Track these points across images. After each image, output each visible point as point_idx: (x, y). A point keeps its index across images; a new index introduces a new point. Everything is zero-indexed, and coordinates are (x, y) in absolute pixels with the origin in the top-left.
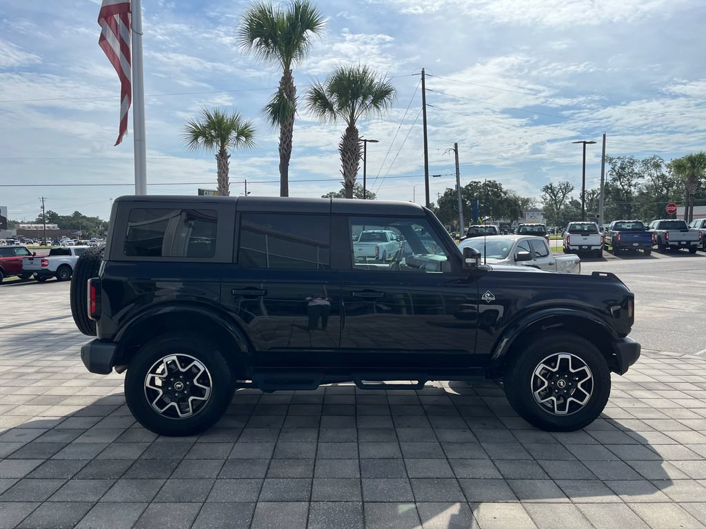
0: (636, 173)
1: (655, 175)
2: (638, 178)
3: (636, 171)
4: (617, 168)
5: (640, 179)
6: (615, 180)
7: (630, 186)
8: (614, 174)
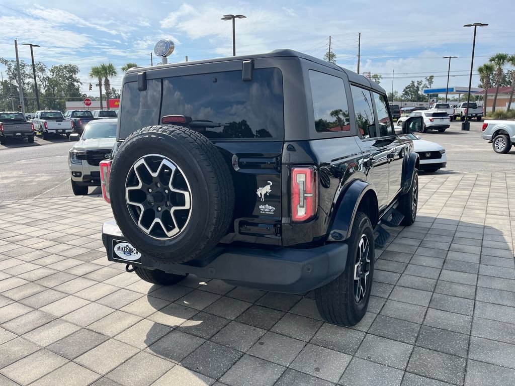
0: (27, 74)
1: (42, 77)
2: (29, 78)
3: (27, 72)
4: (12, 70)
5: (30, 79)
6: (11, 78)
7: (24, 84)
8: (11, 73)
